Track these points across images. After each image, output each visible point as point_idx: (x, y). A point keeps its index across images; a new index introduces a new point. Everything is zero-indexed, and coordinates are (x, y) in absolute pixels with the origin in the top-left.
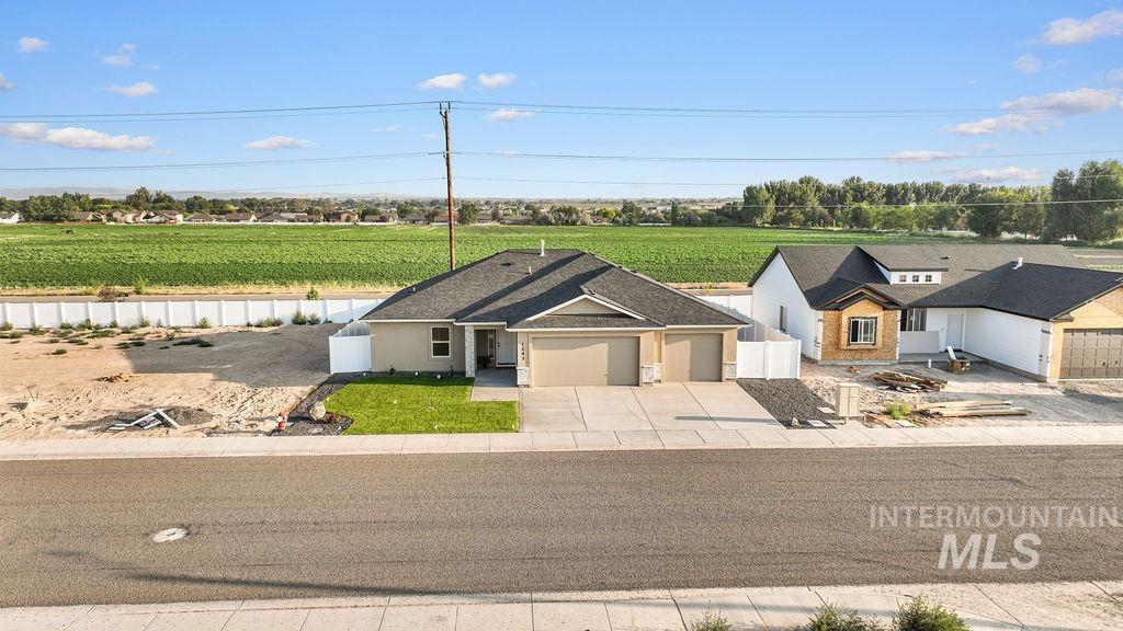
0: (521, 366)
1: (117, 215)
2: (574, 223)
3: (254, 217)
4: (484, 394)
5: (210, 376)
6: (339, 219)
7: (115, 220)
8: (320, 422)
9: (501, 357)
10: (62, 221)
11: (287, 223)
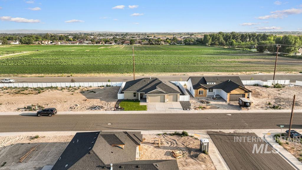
0: (147, 100)
1: (43, 42)
2: (160, 44)
3: (78, 43)
4: (142, 104)
5: (99, 100)
6: (100, 43)
7: (43, 43)
8: (120, 109)
9: (144, 97)
10: (30, 44)
11: (86, 45)
